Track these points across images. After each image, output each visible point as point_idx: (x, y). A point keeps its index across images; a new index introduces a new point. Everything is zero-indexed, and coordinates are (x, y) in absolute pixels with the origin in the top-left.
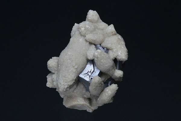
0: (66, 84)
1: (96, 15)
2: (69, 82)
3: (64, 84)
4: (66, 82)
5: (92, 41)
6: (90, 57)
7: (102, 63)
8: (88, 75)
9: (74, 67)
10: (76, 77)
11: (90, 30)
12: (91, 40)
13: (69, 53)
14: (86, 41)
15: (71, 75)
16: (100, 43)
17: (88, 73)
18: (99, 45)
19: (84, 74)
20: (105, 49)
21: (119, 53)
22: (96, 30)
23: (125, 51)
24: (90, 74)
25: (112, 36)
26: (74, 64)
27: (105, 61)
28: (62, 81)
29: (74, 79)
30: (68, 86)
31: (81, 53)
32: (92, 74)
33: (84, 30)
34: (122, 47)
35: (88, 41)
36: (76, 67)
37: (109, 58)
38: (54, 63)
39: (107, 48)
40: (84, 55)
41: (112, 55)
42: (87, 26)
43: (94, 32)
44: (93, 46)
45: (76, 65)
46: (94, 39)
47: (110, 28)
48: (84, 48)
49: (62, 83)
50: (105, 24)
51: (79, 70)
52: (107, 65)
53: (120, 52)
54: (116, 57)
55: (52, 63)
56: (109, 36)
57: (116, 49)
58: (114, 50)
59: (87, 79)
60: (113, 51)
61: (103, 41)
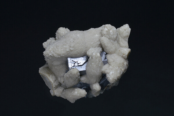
0: (53, 52)
1: (128, 32)
2: (55, 53)
3: (50, 51)
4: (53, 51)
5: (103, 45)
6: (89, 53)
7: (91, 65)
8: (74, 64)
9: (70, 47)
10: (64, 55)
11: (110, 36)
12: (103, 43)
13: (78, 35)
14: (100, 40)
15: (62, 50)
16: (107, 52)
17: (76, 62)
18: (106, 53)
19: (73, 61)
20: (106, 60)
21: (111, 73)
22: (116, 41)
23: (117, 76)
24: (76, 64)
25: (120, 57)
26: (72, 45)
27: (95, 66)
28: (52, 48)
29: (61, 55)
30: (52, 55)
31: (86, 44)
32: (78, 67)
33: (106, 31)
34: (118, 71)
35: (100, 42)
36: (72, 49)
37: (101, 68)
38: (63, 33)
39: (108, 61)
40: (86, 48)
41: (105, 69)
42: (111, 31)
43: (112, 41)
44: (101, 49)
45: (73, 47)
46: (106, 45)
47: (126, 50)
48: (92, 43)
49: (51, 49)
50: (128, 45)
51: (71, 53)
52: (93, 71)
53: (113, 72)
54: (107, 73)
55: (62, 31)
56: (118, 55)
57: (112, 67)
58: (111, 67)
59: (70, 65)
60: (109, 67)
61: (111, 53)
